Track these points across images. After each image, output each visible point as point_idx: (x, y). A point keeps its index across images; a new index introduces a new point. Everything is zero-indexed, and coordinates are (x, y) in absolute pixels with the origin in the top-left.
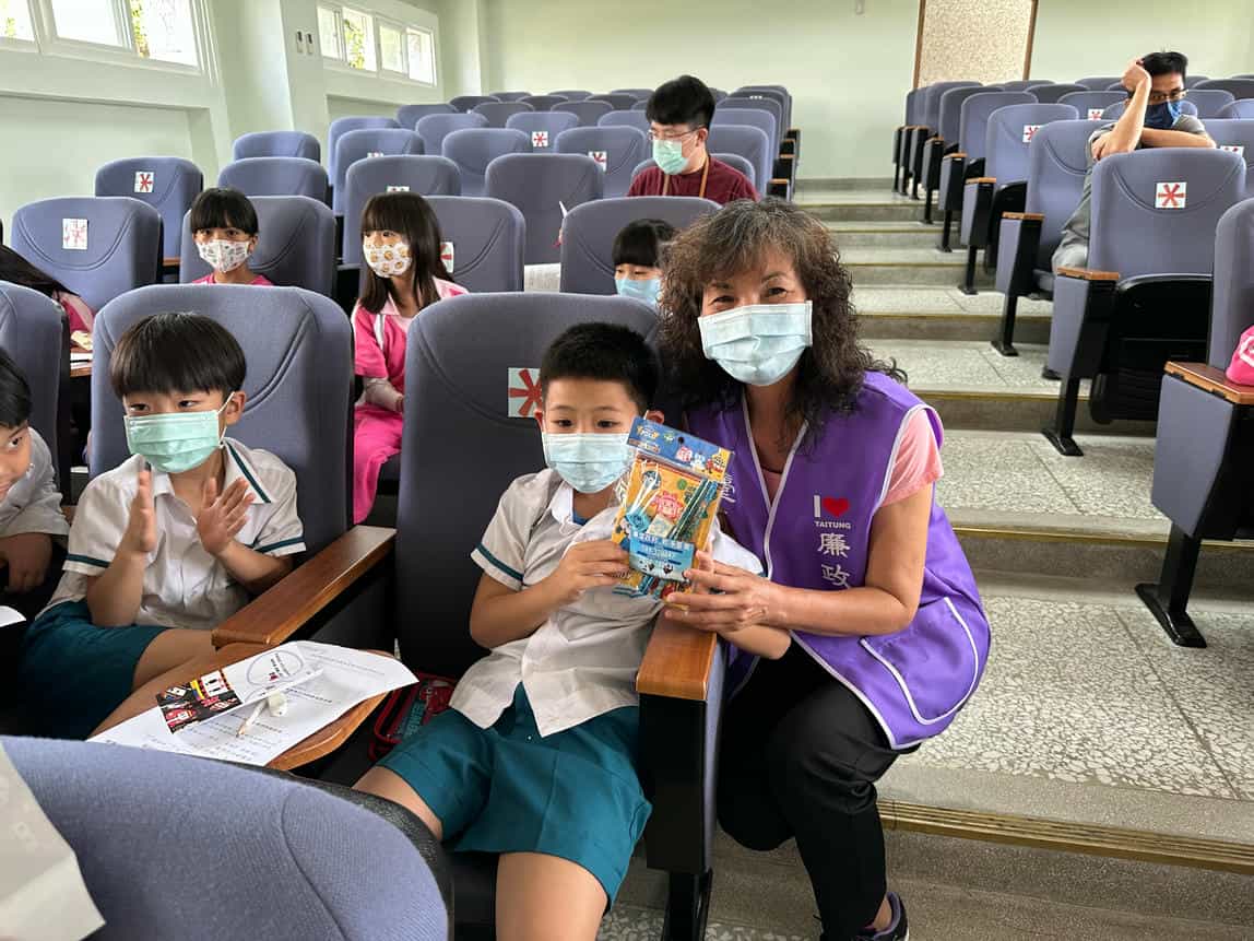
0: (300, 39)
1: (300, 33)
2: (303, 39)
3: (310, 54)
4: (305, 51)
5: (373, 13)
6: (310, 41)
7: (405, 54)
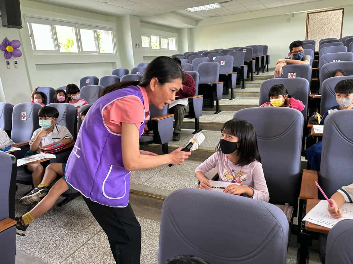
0: (136, 45)
1: (136, 44)
2: (137, 45)
3: (139, 48)
4: (138, 47)
5: (159, 36)
6: (139, 45)
7: (168, 44)
